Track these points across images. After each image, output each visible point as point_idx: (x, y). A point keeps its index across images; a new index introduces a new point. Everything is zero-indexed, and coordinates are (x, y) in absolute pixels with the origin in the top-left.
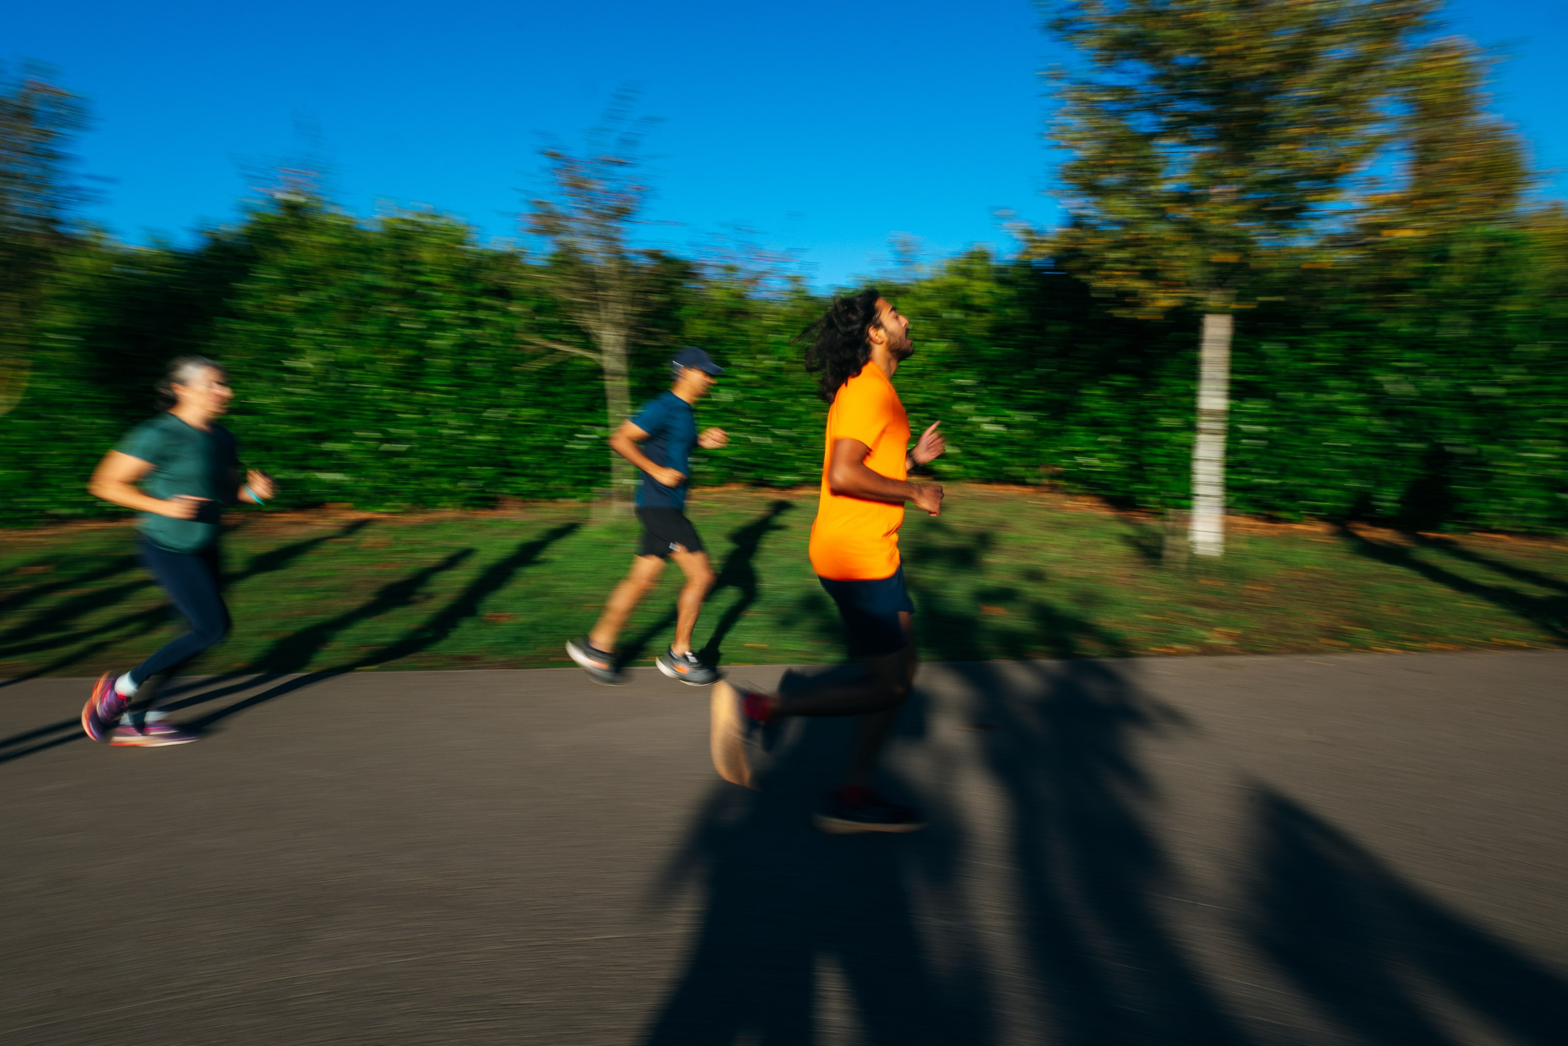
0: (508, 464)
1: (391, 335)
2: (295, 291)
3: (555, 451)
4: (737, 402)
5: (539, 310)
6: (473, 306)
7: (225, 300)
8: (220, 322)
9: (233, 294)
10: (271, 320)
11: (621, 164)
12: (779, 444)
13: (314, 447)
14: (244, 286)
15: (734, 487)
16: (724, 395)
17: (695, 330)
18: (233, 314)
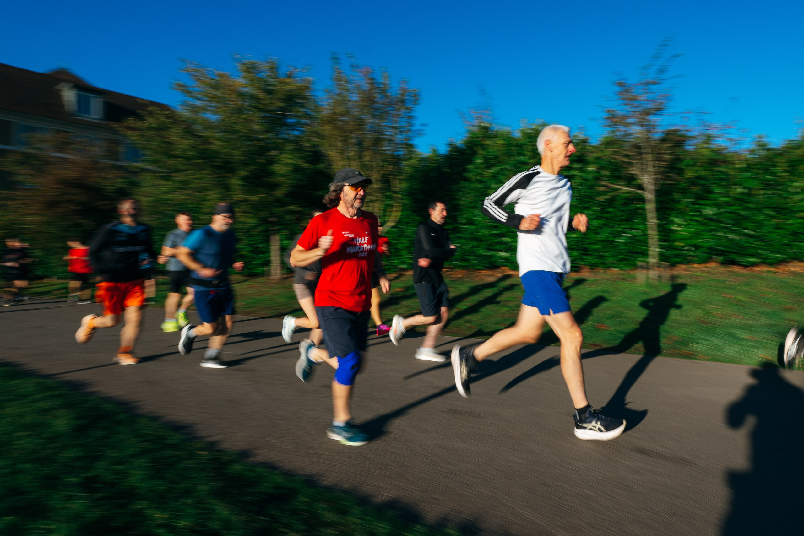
0: (586, 250)
2: (490, 167)
3: (609, 243)
4: (714, 214)
5: (601, 168)
7: (464, 174)
8: (463, 184)
9: (466, 171)
10: (480, 182)
11: (655, 84)
12: (745, 239)
13: (499, 240)
14: (470, 167)
15: (713, 265)
16: (709, 211)
17: (690, 173)
18: (467, 180)
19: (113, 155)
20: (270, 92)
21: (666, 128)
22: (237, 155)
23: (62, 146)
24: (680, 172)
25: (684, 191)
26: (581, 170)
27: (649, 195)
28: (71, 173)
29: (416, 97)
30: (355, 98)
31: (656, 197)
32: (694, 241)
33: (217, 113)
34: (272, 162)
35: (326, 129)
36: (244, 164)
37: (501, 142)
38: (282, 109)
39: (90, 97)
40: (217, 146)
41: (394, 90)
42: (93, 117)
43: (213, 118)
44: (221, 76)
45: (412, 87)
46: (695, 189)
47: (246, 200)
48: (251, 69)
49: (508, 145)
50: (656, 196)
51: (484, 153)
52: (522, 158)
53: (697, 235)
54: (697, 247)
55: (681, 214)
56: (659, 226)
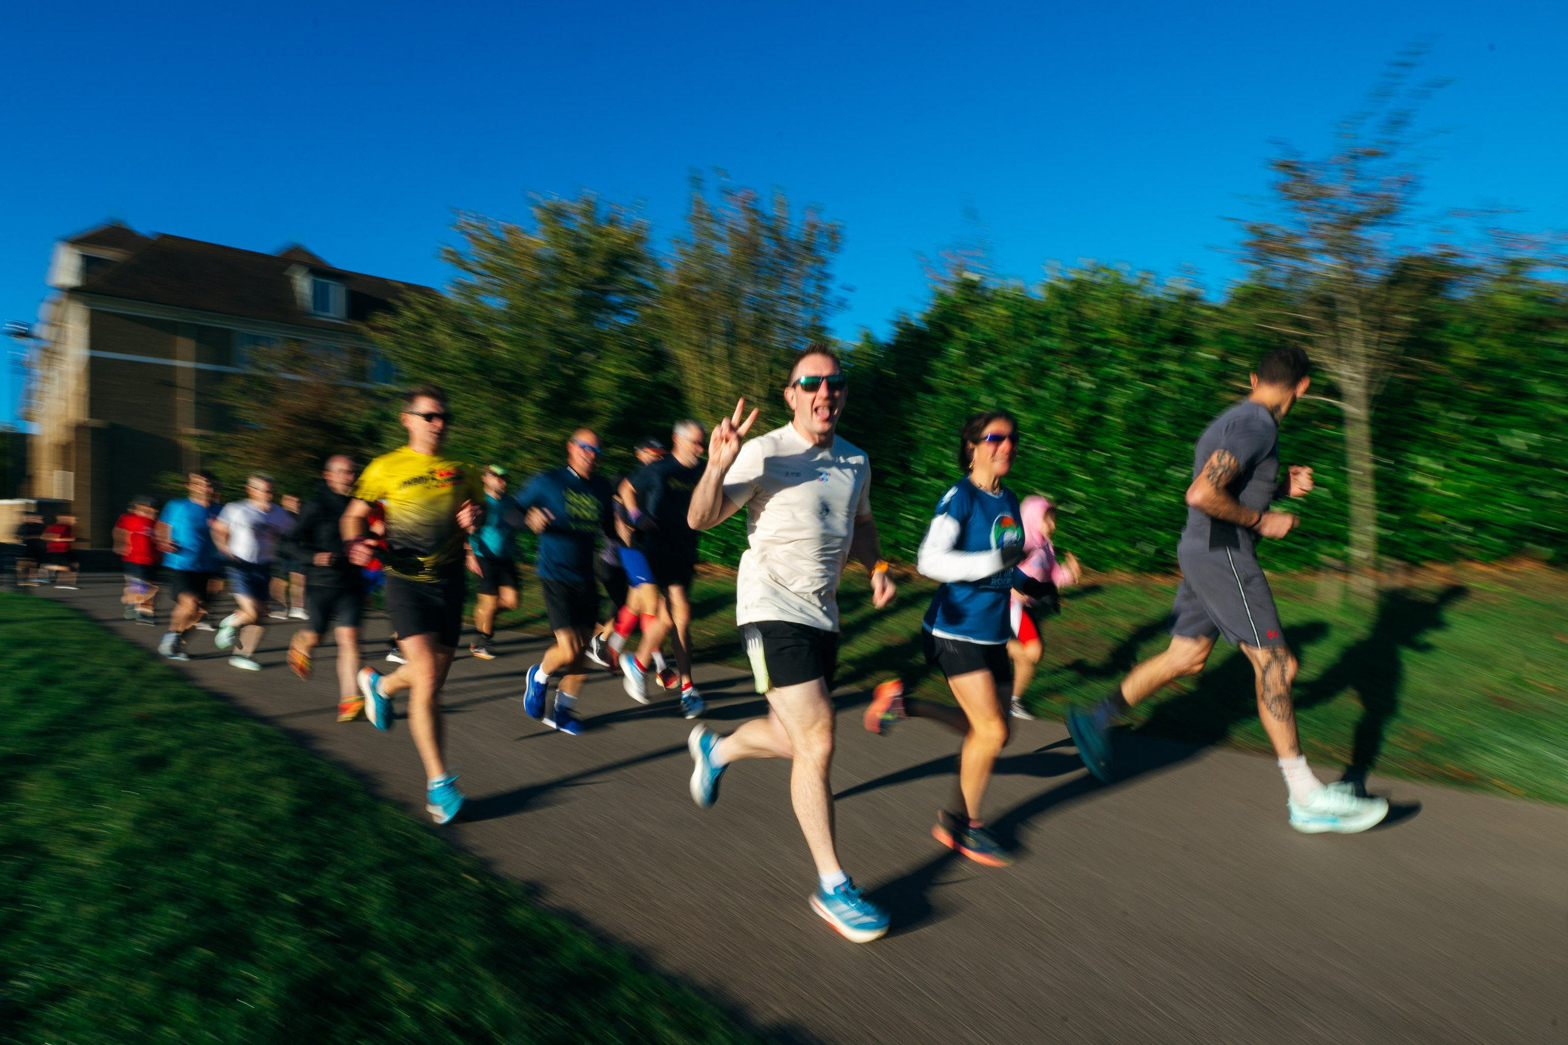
1: (1069, 397)
4: (1532, 448)
5: (1230, 353)
6: (1153, 357)
7: (925, 379)
8: (923, 398)
9: (928, 372)
11: (1374, 155)
14: (938, 365)
15: (1527, 566)
16: (1518, 441)
17: (1465, 354)
18: (930, 390)
19: (359, 374)
20: (581, 253)
21: (1401, 254)
22: (533, 363)
23: (296, 361)
24: (1438, 351)
25: (1448, 397)
26: (1181, 360)
27: (1355, 409)
28: (304, 404)
29: (834, 236)
30: (725, 249)
31: (1372, 412)
32: (1473, 512)
33: (502, 295)
34: (584, 374)
35: (674, 310)
36: (542, 377)
37: (1001, 311)
38: (601, 281)
39: (328, 284)
40: (502, 350)
41: (796, 227)
42: (332, 315)
43: (496, 303)
44: (509, 232)
45: (825, 219)
46: (1479, 390)
47: (544, 441)
48: (557, 214)
49: (1017, 316)
50: (1370, 407)
51: (965, 335)
52: (1047, 342)
53: (1479, 496)
54: (1479, 524)
55: (1437, 446)
56: (1377, 475)
